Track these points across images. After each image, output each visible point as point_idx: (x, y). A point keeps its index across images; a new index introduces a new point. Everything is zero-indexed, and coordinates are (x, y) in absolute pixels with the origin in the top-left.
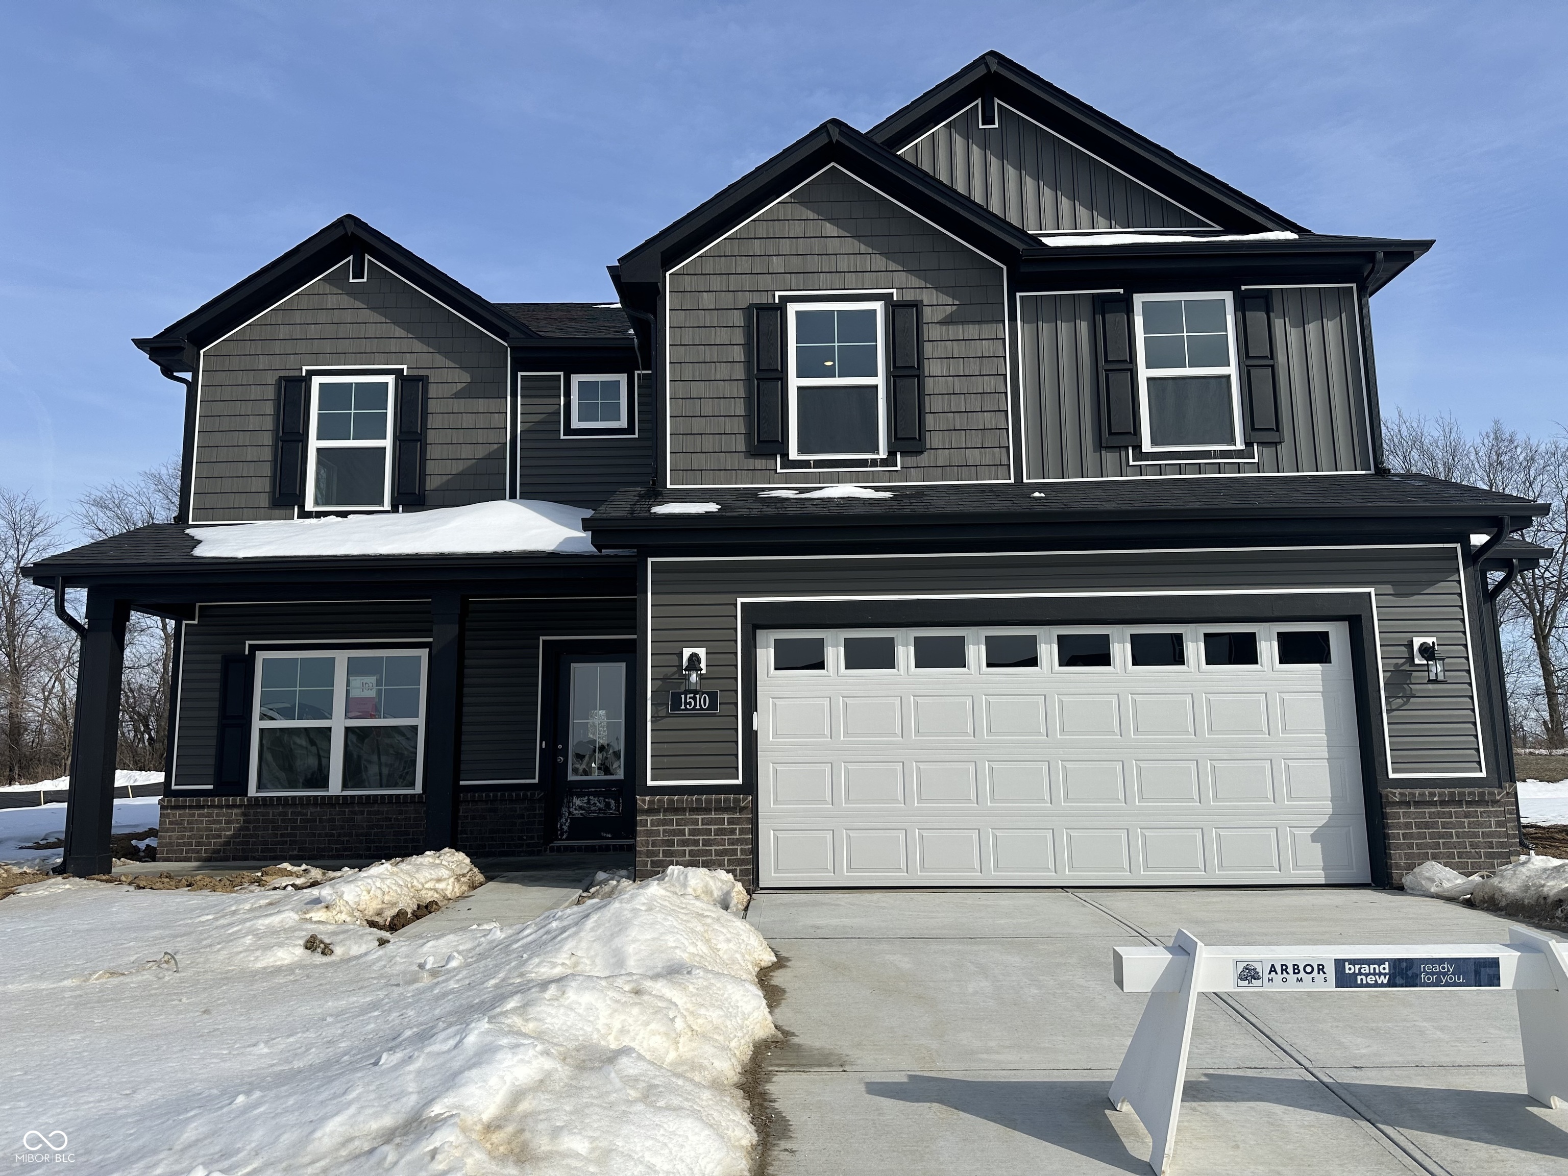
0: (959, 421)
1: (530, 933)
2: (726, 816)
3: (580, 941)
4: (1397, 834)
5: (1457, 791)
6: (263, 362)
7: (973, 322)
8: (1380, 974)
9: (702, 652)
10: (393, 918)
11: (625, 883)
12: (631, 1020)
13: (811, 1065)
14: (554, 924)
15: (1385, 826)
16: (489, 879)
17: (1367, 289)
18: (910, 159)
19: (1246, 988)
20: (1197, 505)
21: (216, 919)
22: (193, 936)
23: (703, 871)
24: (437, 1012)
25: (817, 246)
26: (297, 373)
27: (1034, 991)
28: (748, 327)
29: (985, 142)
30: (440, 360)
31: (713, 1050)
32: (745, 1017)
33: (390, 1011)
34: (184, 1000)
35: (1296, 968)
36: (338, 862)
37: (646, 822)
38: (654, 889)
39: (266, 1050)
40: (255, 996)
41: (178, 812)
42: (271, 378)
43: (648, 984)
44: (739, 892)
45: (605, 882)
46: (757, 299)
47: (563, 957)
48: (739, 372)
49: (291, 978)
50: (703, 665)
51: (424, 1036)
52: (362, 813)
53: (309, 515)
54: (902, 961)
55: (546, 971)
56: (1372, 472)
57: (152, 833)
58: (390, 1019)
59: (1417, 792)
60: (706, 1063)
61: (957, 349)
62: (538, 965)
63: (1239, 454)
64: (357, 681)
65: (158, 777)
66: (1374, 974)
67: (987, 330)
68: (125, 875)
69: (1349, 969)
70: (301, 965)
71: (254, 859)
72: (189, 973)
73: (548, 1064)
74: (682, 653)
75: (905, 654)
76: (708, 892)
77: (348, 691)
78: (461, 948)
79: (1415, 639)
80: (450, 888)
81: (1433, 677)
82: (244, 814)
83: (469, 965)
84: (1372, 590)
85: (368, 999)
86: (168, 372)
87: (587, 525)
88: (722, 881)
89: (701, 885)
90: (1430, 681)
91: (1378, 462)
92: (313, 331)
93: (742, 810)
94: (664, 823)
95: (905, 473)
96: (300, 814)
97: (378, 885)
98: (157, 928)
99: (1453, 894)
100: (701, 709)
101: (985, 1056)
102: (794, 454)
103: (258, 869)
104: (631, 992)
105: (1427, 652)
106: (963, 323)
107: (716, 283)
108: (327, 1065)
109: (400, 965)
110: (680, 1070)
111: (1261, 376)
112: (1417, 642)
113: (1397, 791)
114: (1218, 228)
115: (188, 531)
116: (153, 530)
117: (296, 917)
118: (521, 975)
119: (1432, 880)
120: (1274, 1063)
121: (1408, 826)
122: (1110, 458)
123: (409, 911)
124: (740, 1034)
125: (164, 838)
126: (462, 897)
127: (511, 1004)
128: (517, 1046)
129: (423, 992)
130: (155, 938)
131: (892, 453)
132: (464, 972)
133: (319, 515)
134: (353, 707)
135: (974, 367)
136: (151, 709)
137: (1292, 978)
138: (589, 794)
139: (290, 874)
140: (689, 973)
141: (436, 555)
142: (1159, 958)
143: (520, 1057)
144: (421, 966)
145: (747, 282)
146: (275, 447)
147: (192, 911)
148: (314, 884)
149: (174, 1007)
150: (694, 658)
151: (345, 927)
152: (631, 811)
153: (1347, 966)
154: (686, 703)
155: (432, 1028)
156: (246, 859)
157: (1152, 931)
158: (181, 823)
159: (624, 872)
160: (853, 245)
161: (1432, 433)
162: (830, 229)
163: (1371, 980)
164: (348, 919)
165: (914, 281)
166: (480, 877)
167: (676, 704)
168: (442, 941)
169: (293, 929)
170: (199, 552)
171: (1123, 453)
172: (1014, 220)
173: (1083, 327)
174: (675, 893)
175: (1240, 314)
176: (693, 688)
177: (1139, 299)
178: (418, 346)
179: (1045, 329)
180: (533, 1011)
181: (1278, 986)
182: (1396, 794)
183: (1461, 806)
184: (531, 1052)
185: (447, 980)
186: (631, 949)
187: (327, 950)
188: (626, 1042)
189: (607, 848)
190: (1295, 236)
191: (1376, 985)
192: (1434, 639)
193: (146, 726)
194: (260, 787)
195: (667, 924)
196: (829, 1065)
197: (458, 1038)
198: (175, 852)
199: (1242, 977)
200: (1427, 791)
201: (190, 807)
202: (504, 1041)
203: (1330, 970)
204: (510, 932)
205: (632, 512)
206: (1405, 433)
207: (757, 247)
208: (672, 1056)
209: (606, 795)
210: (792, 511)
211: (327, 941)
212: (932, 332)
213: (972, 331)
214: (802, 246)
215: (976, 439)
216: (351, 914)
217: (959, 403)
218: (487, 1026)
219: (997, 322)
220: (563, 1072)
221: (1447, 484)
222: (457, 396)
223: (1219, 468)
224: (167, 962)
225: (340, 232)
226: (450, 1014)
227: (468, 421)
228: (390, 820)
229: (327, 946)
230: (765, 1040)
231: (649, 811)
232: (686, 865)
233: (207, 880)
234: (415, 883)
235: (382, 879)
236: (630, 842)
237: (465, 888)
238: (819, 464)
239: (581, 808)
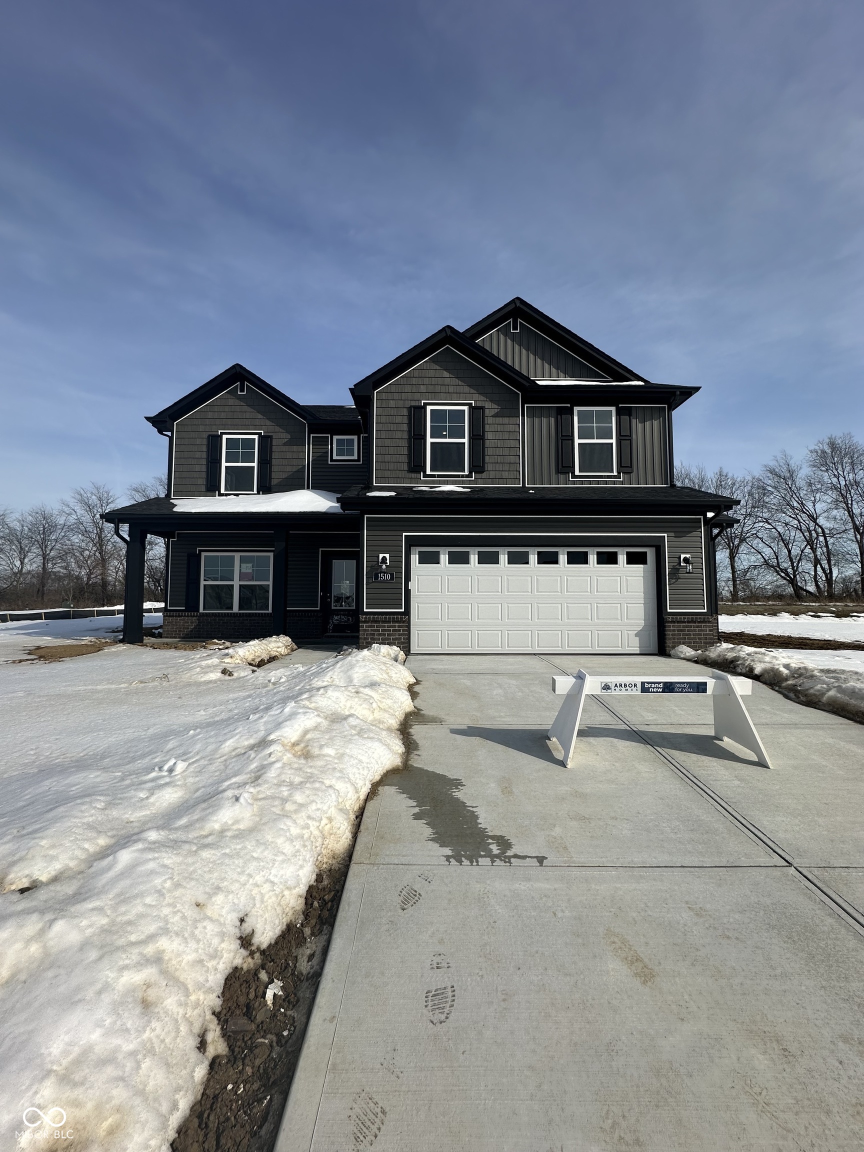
0: (500, 459)
1: (314, 669)
2: (397, 624)
3: (335, 672)
4: (669, 633)
5: (694, 617)
6: (201, 428)
7: (507, 417)
8: (659, 688)
9: (387, 556)
10: (259, 662)
11: (355, 650)
12: (354, 704)
13: (428, 722)
14: (324, 665)
15: (664, 631)
16: (299, 648)
17: (672, 407)
18: (481, 344)
19: (605, 693)
20: (596, 498)
21: (185, 661)
22: (175, 668)
23: (387, 646)
24: (275, 699)
25: (440, 381)
26: (216, 434)
27: (520, 694)
28: (409, 416)
29: (513, 338)
30: (278, 429)
31: (388, 716)
32: (402, 703)
33: (255, 698)
34: (171, 693)
35: (625, 685)
36: (239, 640)
37: (364, 626)
38: (365, 652)
39: (204, 713)
40: (200, 692)
41: (171, 618)
42: (205, 435)
43: (362, 689)
44: (402, 655)
45: (347, 650)
46: (414, 404)
47: (327, 678)
48: (406, 436)
49: (216, 685)
50: (388, 561)
51: (268, 708)
52: (247, 620)
53: (223, 495)
54: (468, 682)
55: (320, 684)
56: (669, 486)
57: (161, 627)
58: (255, 701)
59: (678, 617)
60: (385, 720)
61: (499, 428)
62: (317, 681)
63: (614, 477)
64: (244, 565)
65: (162, 605)
66: (657, 688)
67: (512, 420)
68: (149, 643)
69: (646, 686)
70: (220, 680)
71: (203, 638)
72: (174, 682)
73: (319, 720)
74: (379, 556)
75: (474, 558)
76: (389, 655)
77: (240, 570)
78: (286, 674)
79: (682, 555)
80: (283, 651)
81: (688, 571)
82: (198, 619)
83: (288, 681)
84: (666, 535)
85: (247, 694)
86: (160, 432)
87: (338, 500)
88: (395, 651)
89: (386, 652)
90: (687, 573)
91: (672, 481)
92: (223, 415)
93: (404, 622)
94: (371, 626)
95: (475, 482)
96: (221, 620)
97: (253, 648)
98: (161, 664)
99: (690, 658)
100: (387, 580)
101: (498, 719)
102: (428, 472)
103: (204, 642)
104: (355, 692)
105: (686, 560)
106: (502, 417)
107: (396, 396)
108: (229, 718)
109: (261, 680)
110: (373, 723)
111: (626, 443)
112: (683, 556)
113: (670, 617)
114: (611, 379)
115: (171, 501)
116: (158, 499)
117: (218, 661)
118: (310, 685)
119: (682, 652)
120: (614, 723)
121: (674, 631)
122: (562, 477)
123: (266, 659)
124: (400, 709)
125: (165, 628)
126: (288, 654)
127: (305, 696)
128: (306, 712)
129: (270, 691)
130: (160, 668)
131: (470, 472)
132: (287, 684)
133: (227, 495)
134: (242, 577)
135: (506, 436)
136: (161, 577)
137: (623, 689)
138: (341, 615)
139: (217, 644)
140: (379, 685)
141: (275, 512)
142: (571, 681)
143: (307, 717)
144: (269, 681)
145: (410, 396)
146: (207, 465)
147: (176, 658)
148: (227, 648)
149: (166, 695)
150: (384, 558)
151: (239, 665)
152: (358, 621)
153: (646, 684)
154: (381, 577)
155: (272, 705)
156: (199, 638)
157: (569, 671)
158: (172, 622)
159: (354, 646)
160: (456, 381)
161: (694, 472)
162: (446, 374)
163: (655, 690)
164: (240, 662)
165: (482, 398)
166: (295, 647)
167: (377, 578)
168: (278, 671)
169: (217, 666)
170: (175, 509)
171: (567, 475)
172: (524, 372)
173: (552, 420)
174: (374, 654)
175: (618, 417)
176: (383, 571)
177: (576, 409)
178: (268, 423)
179: (536, 420)
180: (313, 699)
181: (617, 692)
182: (670, 618)
183: (695, 623)
184: (312, 715)
185: (279, 687)
186: (355, 676)
187: (231, 674)
188: (352, 712)
189: (348, 637)
190: (643, 384)
191: (657, 692)
192: (690, 555)
193: (159, 584)
194: (204, 609)
195: (371, 666)
196: (436, 722)
197: (282, 709)
198: (169, 634)
199: (603, 689)
200: (682, 617)
201: (176, 616)
202: (301, 711)
203: (639, 686)
204: (306, 668)
205: (358, 495)
206: (683, 472)
207: (414, 381)
208: (371, 718)
209: (348, 615)
210: (427, 496)
211: (231, 671)
212: (489, 420)
213: (506, 420)
214: (434, 381)
215: (506, 467)
216: (241, 660)
217: (499, 451)
218: (294, 704)
219: (517, 417)
220: (325, 723)
221: (700, 491)
222: (284, 444)
223: (606, 482)
224: (164, 678)
225: (234, 371)
226: (280, 700)
227: (289, 455)
228: (259, 623)
229: (231, 672)
230: (410, 712)
231: (364, 622)
232: (380, 644)
233: (183, 646)
234: (268, 648)
235: (255, 647)
236: (357, 634)
237: (289, 651)
238: (439, 476)
239: (337, 620)
